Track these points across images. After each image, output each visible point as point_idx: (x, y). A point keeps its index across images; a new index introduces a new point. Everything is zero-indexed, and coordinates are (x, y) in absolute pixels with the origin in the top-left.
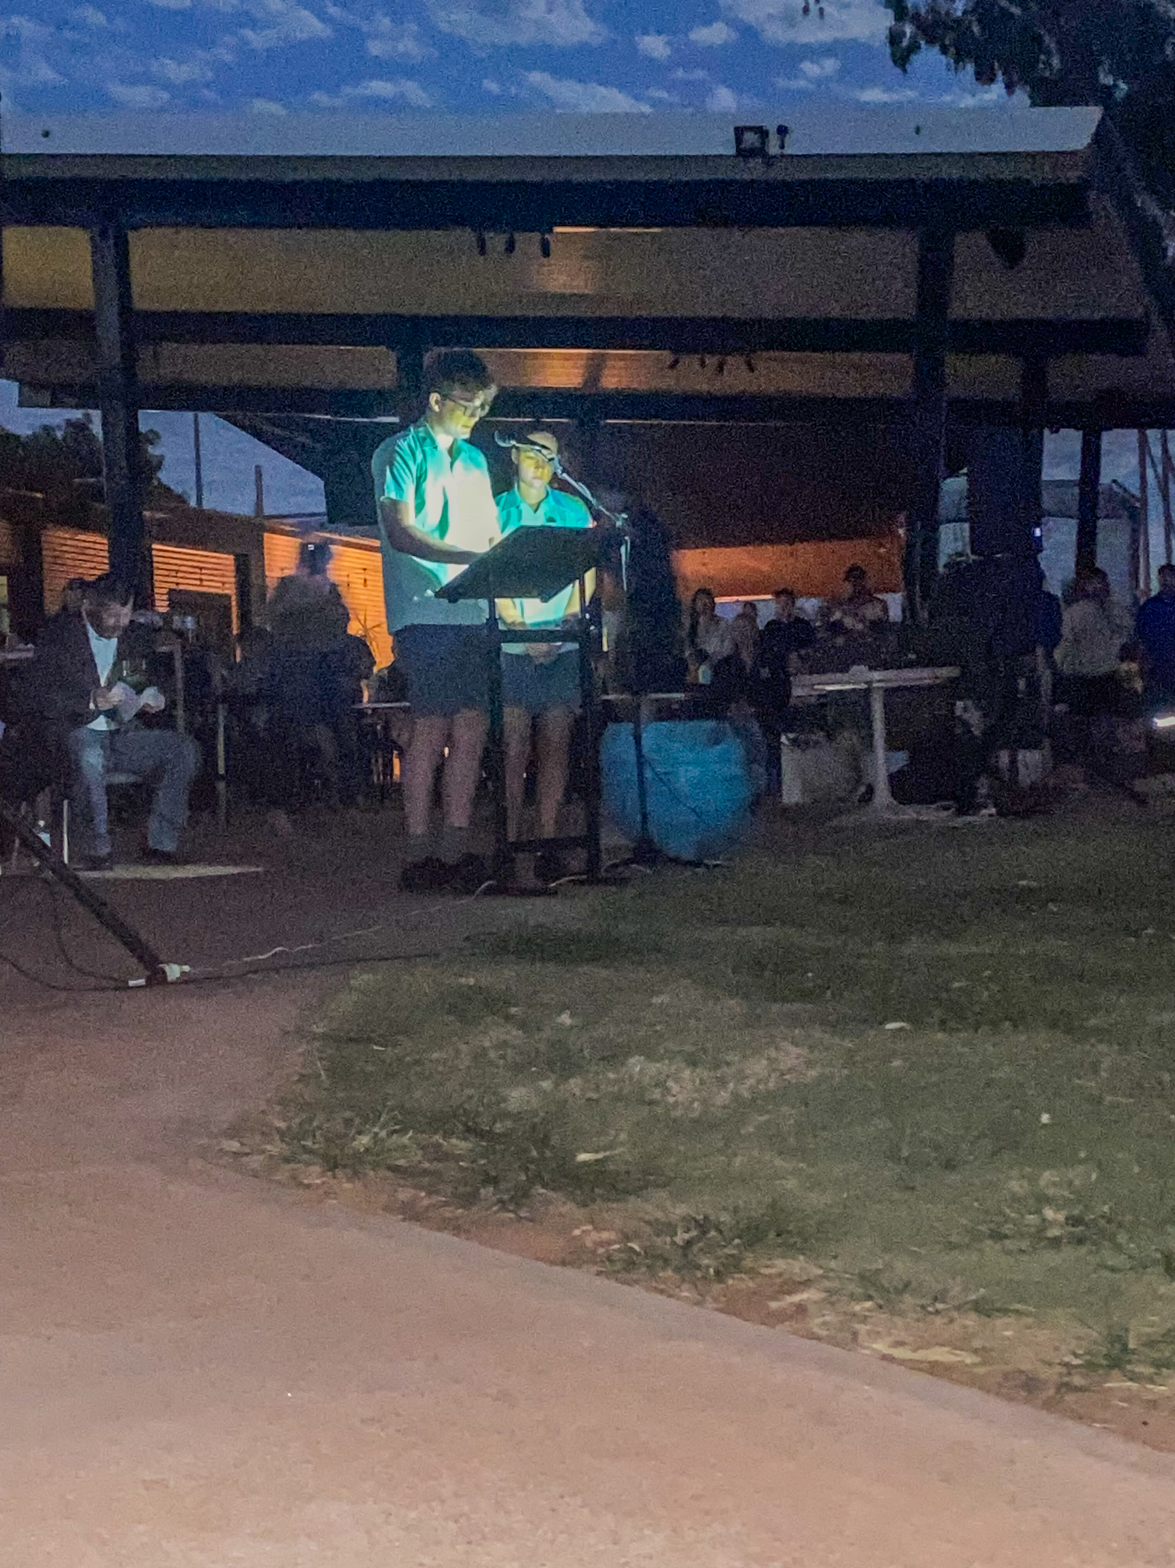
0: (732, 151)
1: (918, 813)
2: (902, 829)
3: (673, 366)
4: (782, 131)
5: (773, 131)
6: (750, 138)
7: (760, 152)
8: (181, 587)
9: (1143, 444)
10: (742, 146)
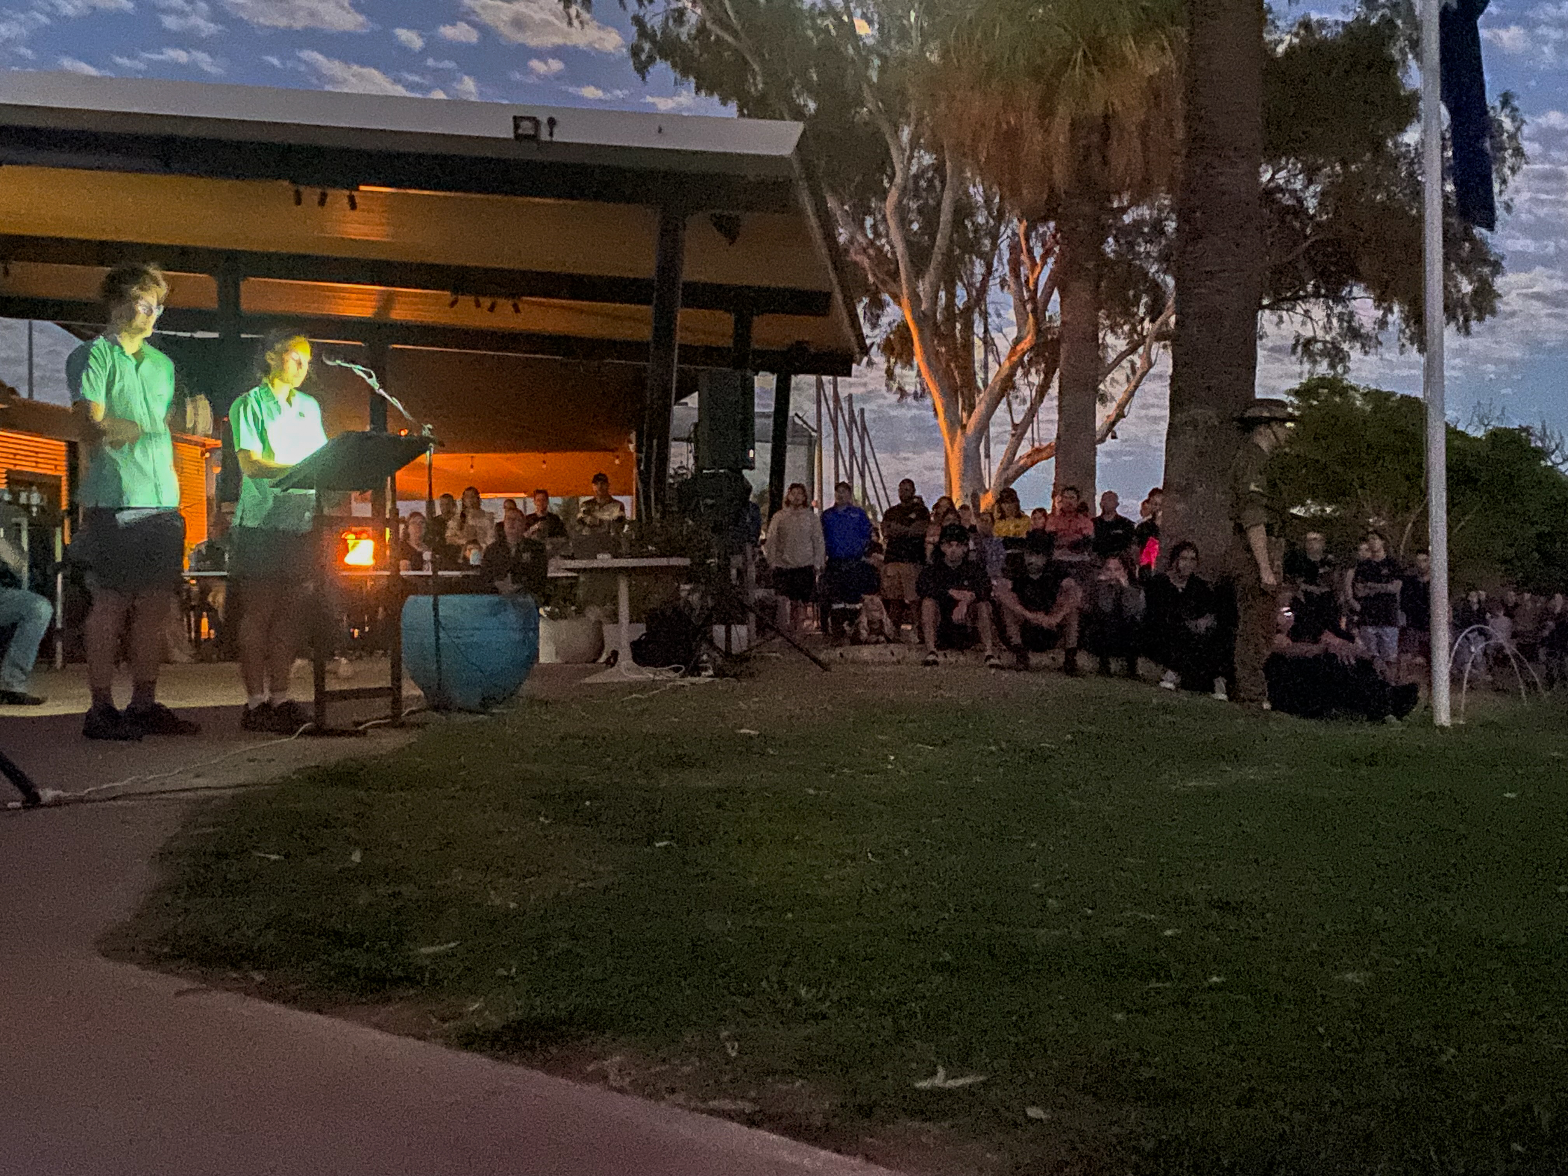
0: (512, 135)
1: (655, 674)
2: (642, 687)
3: (453, 304)
4: (552, 122)
5: (544, 120)
6: (527, 128)
7: (534, 138)
8: (18, 468)
9: (820, 385)
10: (520, 131)
